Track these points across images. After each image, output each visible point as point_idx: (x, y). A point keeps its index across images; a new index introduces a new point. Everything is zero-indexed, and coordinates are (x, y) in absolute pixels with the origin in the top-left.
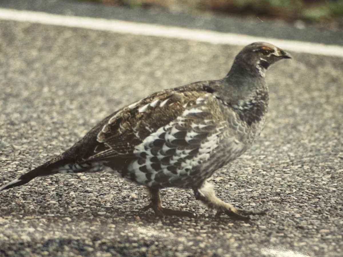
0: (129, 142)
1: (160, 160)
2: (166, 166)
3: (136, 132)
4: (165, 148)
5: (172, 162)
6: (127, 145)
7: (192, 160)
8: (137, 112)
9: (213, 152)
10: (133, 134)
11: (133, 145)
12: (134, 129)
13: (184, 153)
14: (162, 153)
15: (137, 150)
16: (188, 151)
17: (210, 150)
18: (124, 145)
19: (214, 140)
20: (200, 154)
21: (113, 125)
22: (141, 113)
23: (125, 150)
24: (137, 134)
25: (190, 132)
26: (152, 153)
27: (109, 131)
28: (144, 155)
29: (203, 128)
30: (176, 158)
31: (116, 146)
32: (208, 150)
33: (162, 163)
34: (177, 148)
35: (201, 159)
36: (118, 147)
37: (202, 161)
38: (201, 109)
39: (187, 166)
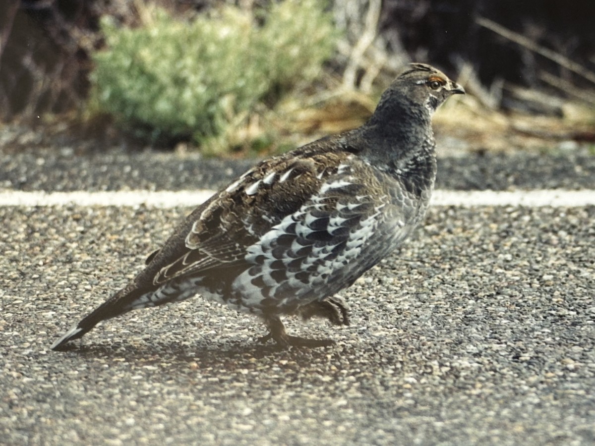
0: (239, 243)
1: (286, 264)
2: (294, 274)
3: (248, 226)
4: (296, 247)
5: (304, 266)
6: (235, 247)
7: (334, 260)
8: (244, 195)
9: (366, 245)
10: (244, 229)
11: (245, 246)
12: (245, 221)
13: (324, 251)
14: (290, 254)
15: (251, 253)
16: (330, 248)
17: (362, 242)
18: (230, 249)
19: (369, 226)
20: (348, 249)
21: (210, 220)
22: (250, 196)
23: (233, 255)
24: (250, 230)
25: (333, 217)
26: (274, 255)
27: (205, 230)
28: (260, 259)
29: (354, 209)
30: (311, 260)
31: (218, 252)
32: (360, 242)
33: (288, 268)
34: (314, 245)
35: (348, 257)
36: (221, 253)
37: (348, 261)
38: (349, 181)
39: (325, 270)
